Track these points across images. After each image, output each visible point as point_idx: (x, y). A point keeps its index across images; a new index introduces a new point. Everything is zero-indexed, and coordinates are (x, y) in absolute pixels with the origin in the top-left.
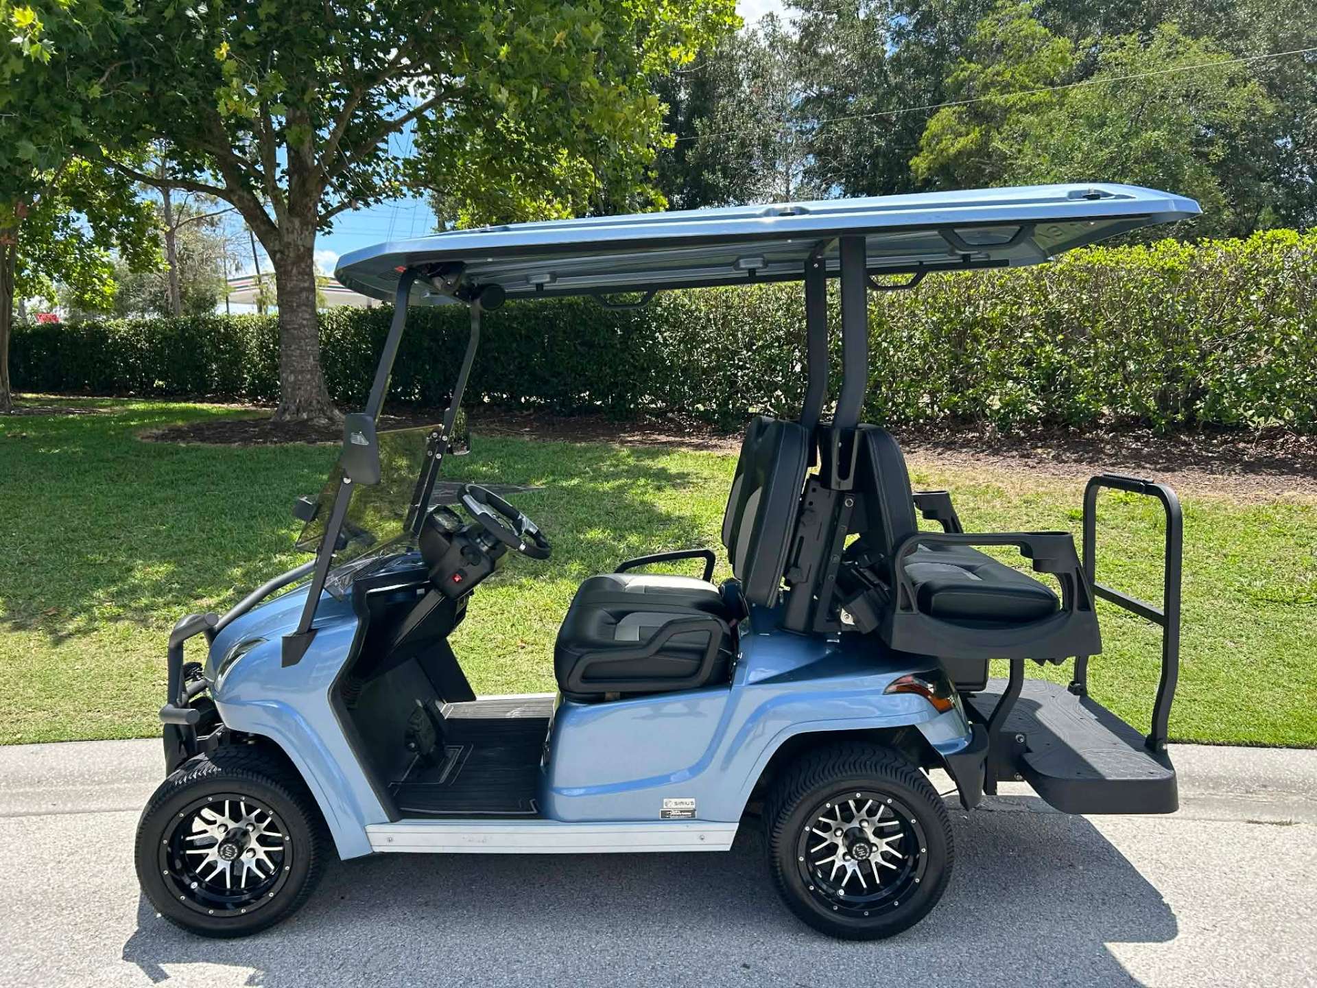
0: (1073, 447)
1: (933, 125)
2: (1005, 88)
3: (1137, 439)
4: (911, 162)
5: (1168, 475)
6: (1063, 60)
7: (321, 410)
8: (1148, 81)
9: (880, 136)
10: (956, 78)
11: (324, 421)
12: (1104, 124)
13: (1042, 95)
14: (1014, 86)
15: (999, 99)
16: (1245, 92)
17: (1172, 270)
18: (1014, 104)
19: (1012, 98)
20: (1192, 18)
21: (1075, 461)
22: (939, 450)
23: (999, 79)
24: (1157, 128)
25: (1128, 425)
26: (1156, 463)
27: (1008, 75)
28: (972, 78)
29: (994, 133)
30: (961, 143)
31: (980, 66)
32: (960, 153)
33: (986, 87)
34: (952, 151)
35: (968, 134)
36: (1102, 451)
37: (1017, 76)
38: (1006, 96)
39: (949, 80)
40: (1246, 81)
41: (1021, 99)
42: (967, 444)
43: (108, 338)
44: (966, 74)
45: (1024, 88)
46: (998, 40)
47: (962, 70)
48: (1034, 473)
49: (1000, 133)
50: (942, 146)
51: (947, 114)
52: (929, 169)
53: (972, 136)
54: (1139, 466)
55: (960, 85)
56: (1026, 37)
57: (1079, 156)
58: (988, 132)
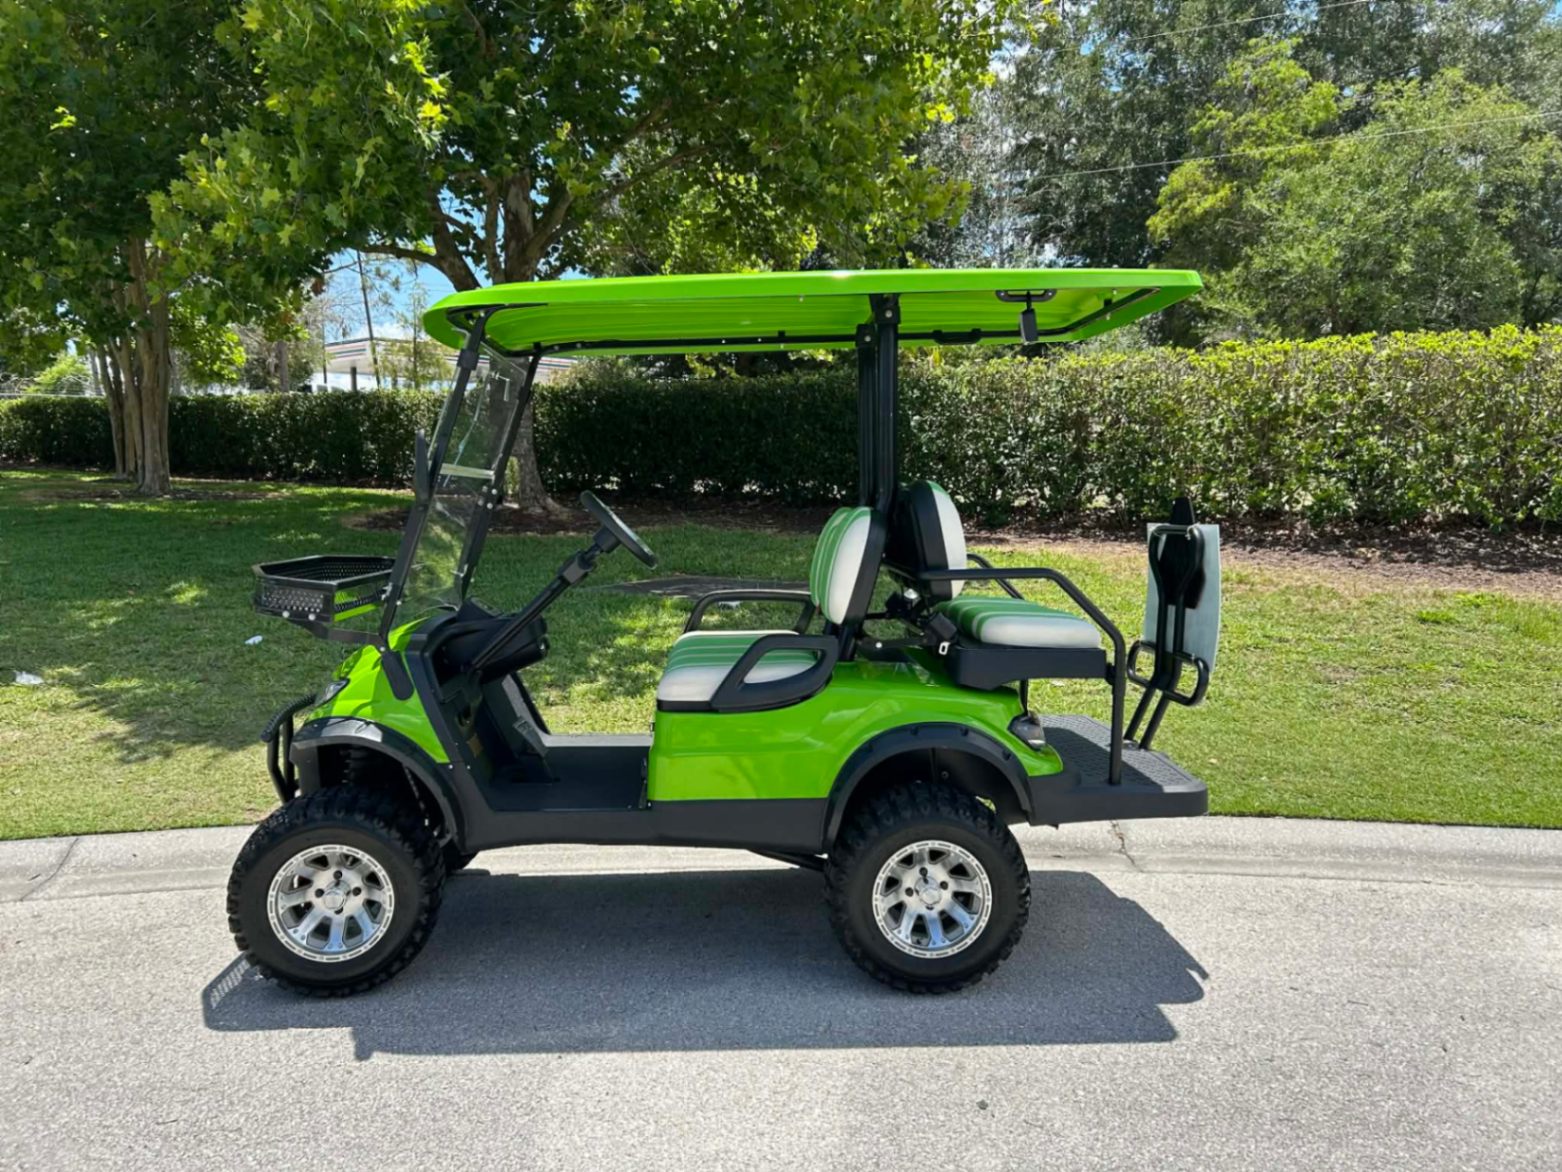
0: (1400, 546)
1: (1176, 180)
2: (1261, 140)
3: (1469, 538)
4: (1148, 222)
5: (1513, 577)
6: (1327, 107)
7: (535, 498)
8: (1430, 134)
9: (1111, 191)
10: (1202, 126)
11: (539, 511)
12: (1379, 182)
13: (1303, 148)
14: (1269, 137)
15: (1255, 153)
16: (1542, 147)
17: (1516, 359)
18: (1271, 159)
19: (1269, 151)
20: (1475, 60)
21: (1406, 561)
22: (1249, 548)
23: (1254, 128)
24: (1442, 188)
25: (1455, 524)
26: (1498, 564)
27: (1263, 125)
28: (1221, 126)
29: (1248, 190)
30: (1209, 202)
31: (1230, 114)
32: (1206, 213)
33: (1238, 138)
34: (1198, 210)
35: (1216, 191)
36: (1432, 551)
37: (1274, 125)
38: (1263, 149)
39: (1194, 129)
40: (1541, 134)
41: (1280, 152)
42: (1276, 542)
43: (243, 414)
44: (1214, 122)
45: (1281, 139)
46: (1250, 84)
47: (1210, 118)
48: (1362, 574)
49: (1255, 191)
50: (1186, 205)
51: (1190, 169)
52: (1169, 230)
53: (1222, 193)
54: (1480, 566)
55: (1205, 134)
56: (1283, 80)
57: (1349, 218)
58: (1240, 189)
